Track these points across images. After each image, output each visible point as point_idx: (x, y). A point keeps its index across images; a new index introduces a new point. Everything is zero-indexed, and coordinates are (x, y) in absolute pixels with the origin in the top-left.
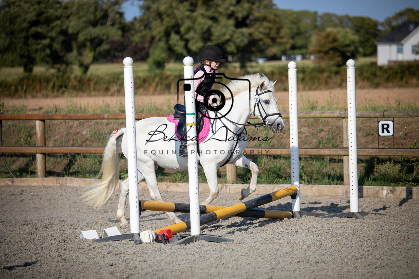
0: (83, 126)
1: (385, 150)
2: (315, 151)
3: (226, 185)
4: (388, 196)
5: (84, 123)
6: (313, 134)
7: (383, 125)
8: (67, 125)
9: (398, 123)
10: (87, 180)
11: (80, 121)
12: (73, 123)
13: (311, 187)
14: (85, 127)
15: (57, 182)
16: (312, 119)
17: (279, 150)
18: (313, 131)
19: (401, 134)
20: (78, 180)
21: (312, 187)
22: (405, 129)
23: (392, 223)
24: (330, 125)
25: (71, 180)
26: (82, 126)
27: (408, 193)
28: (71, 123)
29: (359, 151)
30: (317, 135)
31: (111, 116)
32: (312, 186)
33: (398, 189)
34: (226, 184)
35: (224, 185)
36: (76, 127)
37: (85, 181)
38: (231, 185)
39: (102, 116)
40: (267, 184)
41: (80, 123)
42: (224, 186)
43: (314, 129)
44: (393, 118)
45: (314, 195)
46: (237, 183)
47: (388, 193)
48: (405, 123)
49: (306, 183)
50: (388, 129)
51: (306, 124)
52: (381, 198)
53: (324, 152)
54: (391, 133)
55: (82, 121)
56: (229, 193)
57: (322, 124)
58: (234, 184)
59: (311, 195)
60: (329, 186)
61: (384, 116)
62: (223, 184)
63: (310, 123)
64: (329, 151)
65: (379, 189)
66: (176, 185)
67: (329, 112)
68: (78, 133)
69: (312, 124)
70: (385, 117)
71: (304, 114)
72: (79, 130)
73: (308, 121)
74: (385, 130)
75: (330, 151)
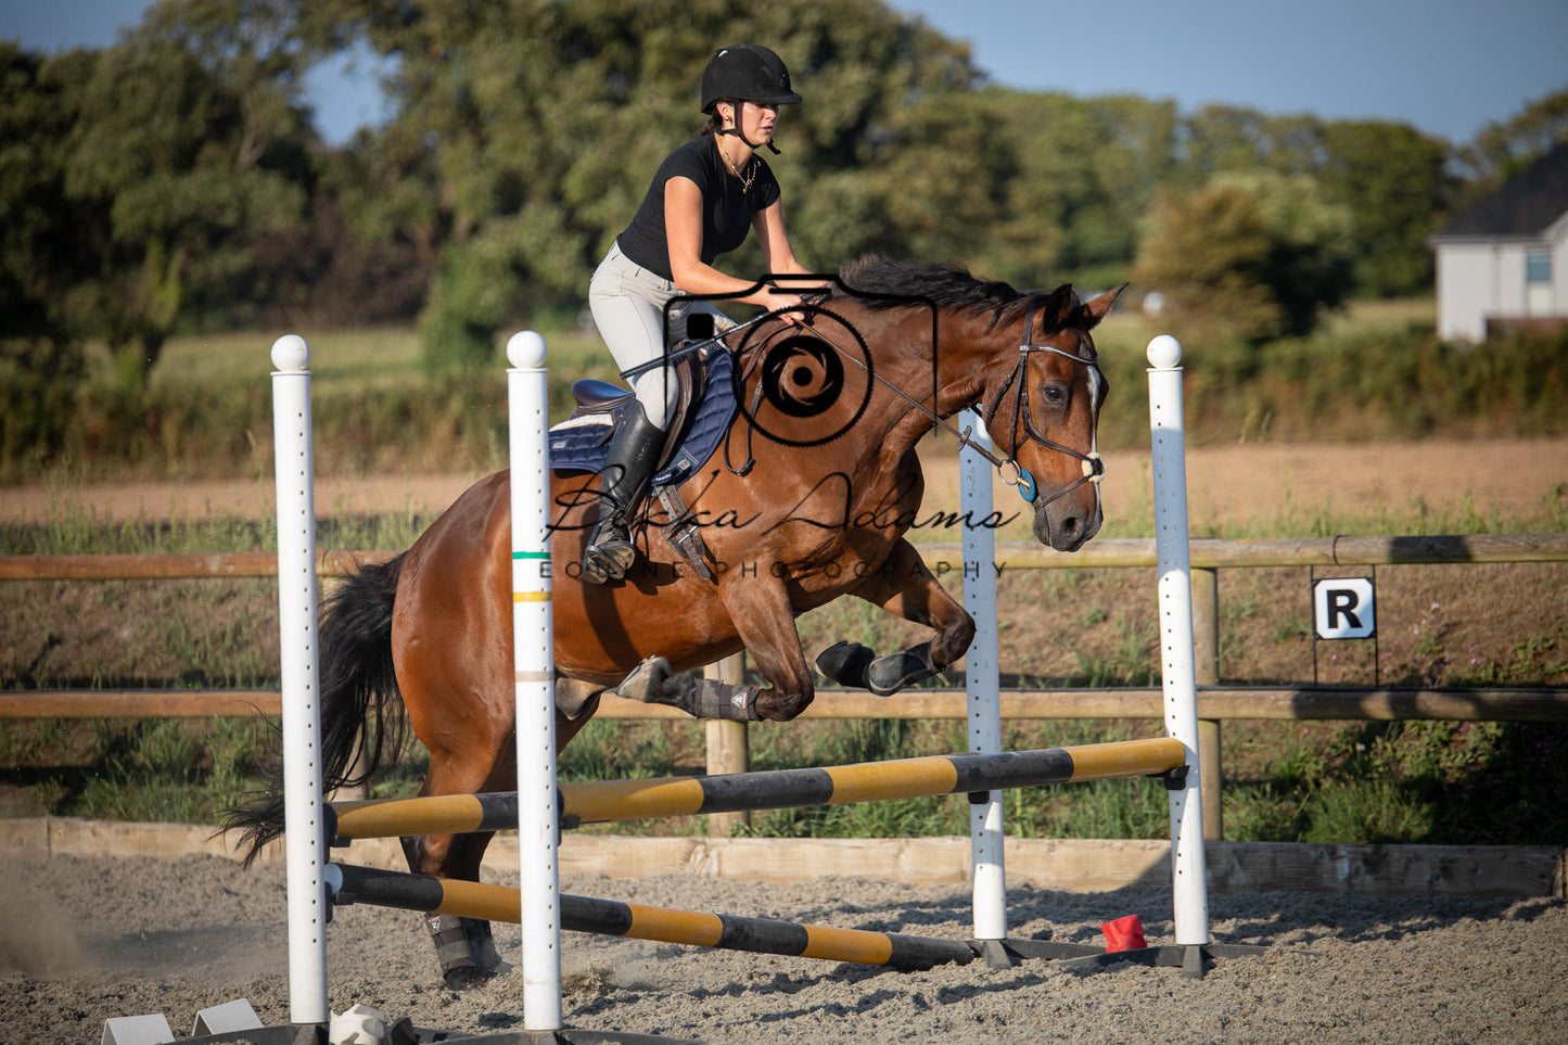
0: (121, 607)
1: (1341, 695)
2: (1060, 699)
3: (704, 843)
4: (1356, 881)
5: (127, 593)
6: (1062, 634)
7: (1332, 595)
8: (53, 602)
9: (1410, 586)
10: (134, 830)
11: (108, 583)
12: (81, 590)
13: (1045, 849)
14: (128, 611)
15: (9, 836)
16: (1062, 576)
17: (916, 700)
18: (1065, 623)
19: (1416, 632)
20: (98, 830)
21: (1052, 848)
22: (1436, 610)
23: (1344, 982)
24: (1133, 599)
25: (71, 829)
26: (115, 606)
27: (1437, 871)
28: (72, 592)
29: (1237, 702)
30: (1078, 636)
31: (234, 564)
32: (1053, 845)
33: (1396, 854)
34: (707, 840)
35: (696, 843)
36: (91, 612)
37: (127, 832)
38: (725, 840)
39: (198, 565)
40: (873, 837)
41: (109, 596)
42: (700, 848)
43: (1068, 615)
44: (1373, 565)
45: (1058, 881)
46: (749, 834)
47: (1357, 872)
48: (1436, 590)
49: (1032, 832)
50: (1355, 611)
51: (1035, 592)
52: (1328, 890)
53: (1099, 706)
54: (1367, 629)
55: (116, 583)
56: (720, 874)
57: (1100, 593)
58: (736, 840)
59: (1047, 879)
60: (1118, 843)
61: (1335, 556)
62: (694, 838)
63: (1053, 590)
64: (1118, 702)
65: (1321, 856)
66: (503, 842)
67: (1119, 545)
68: (97, 637)
69: (1061, 595)
70: (1340, 561)
71: (1016, 551)
72: (103, 624)
73: (1046, 583)
74: (1341, 618)
75: (1121, 699)
